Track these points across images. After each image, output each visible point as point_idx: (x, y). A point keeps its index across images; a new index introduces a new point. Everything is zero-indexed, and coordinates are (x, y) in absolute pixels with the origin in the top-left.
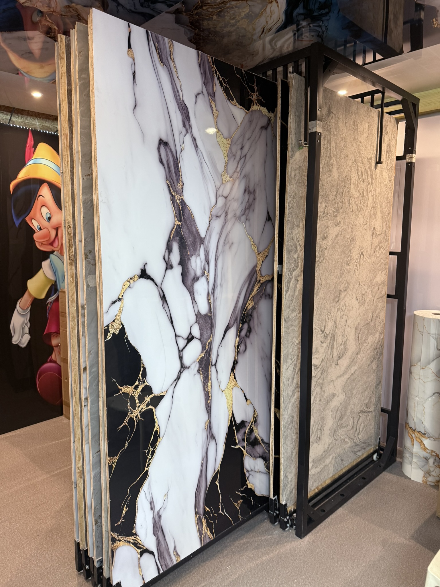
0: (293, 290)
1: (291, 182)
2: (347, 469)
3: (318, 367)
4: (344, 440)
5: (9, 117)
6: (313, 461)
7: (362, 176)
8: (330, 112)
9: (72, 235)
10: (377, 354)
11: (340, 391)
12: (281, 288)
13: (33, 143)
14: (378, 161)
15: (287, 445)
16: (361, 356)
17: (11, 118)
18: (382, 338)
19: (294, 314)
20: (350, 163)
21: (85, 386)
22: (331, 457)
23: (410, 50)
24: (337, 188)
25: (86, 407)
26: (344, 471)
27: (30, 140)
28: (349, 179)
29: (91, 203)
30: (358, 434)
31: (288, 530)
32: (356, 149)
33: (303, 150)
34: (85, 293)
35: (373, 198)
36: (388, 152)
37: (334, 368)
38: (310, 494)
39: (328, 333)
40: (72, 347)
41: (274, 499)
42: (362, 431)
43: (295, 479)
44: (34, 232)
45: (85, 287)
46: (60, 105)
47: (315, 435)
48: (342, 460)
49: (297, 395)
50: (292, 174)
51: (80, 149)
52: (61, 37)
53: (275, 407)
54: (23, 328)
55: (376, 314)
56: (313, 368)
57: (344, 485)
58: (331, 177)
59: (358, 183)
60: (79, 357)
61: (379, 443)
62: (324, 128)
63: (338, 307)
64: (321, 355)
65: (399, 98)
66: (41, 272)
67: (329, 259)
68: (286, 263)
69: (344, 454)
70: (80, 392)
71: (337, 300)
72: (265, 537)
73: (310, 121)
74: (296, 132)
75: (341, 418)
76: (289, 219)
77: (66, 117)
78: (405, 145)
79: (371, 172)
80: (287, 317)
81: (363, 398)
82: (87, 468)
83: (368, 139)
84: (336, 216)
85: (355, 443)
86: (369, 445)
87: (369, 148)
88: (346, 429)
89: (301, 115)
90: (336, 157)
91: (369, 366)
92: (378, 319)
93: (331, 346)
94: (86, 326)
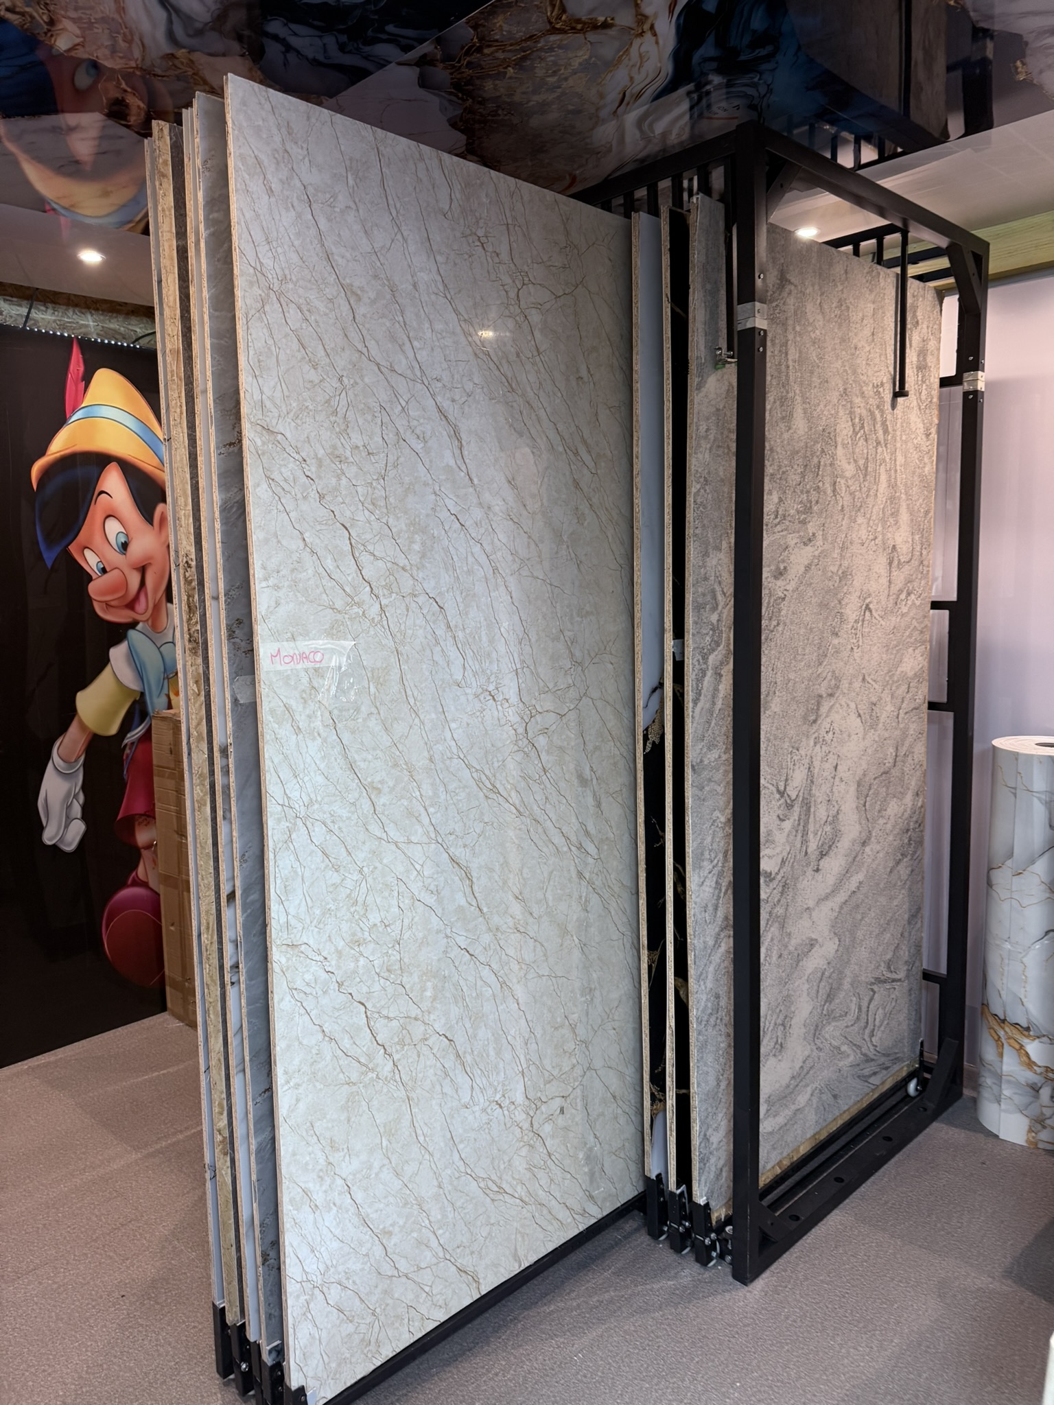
0: (709, 697)
1: (699, 445)
2: (846, 1117)
3: (774, 879)
4: (839, 1048)
5: (24, 311)
6: (768, 1101)
7: (862, 427)
8: (783, 280)
9: (195, 584)
10: (910, 844)
11: (826, 933)
12: (682, 695)
13: (82, 369)
14: (897, 390)
15: (706, 1064)
16: (872, 850)
17: (29, 313)
18: (919, 804)
19: (714, 755)
20: (834, 396)
21: (233, 938)
22: (809, 1090)
23: (962, 132)
24: (806, 457)
25: (236, 988)
26: (840, 1122)
27: (76, 364)
28: (832, 434)
29: (238, 510)
30: (872, 1035)
31: (714, 1265)
32: (846, 364)
33: (724, 370)
34: (229, 719)
35: (890, 477)
36: (922, 367)
37: (810, 878)
38: (764, 1180)
39: (794, 797)
40: (198, 845)
41: (679, 1192)
42: (879, 1027)
43: (728, 1143)
44: (90, 579)
45: (229, 706)
46: (160, 282)
47: (772, 1038)
48: (835, 1097)
49: (727, 944)
50: (701, 428)
51: (210, 384)
52: (160, 127)
53: (676, 974)
54: (69, 807)
55: (905, 748)
56: (762, 880)
57: (842, 1157)
58: (791, 431)
59: (854, 444)
60: (217, 868)
61: (921, 1054)
62: (772, 319)
63: (816, 735)
64: (778, 850)
65: (943, 242)
66: (107, 672)
67: (792, 623)
68: (693, 635)
69: (840, 1082)
70: (221, 951)
71: (813, 718)
72: (661, 1284)
73: (740, 303)
74: (707, 330)
75: (830, 998)
76: (697, 531)
77: (175, 311)
78: (958, 351)
79: (882, 416)
80: (698, 761)
81: (881, 949)
82: (239, 1131)
83: (873, 340)
84: (804, 522)
85: (865, 1055)
86: (897, 1060)
87: (877, 361)
88: (842, 1024)
89: (719, 290)
90: (801, 384)
91: (891, 872)
92: (910, 758)
93: (802, 828)
94: (232, 795)
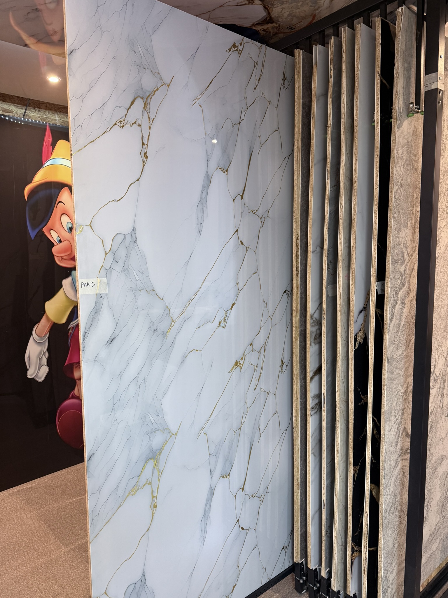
0: (398, 317)
1: (398, 163)
5: (23, 111)
13: (51, 140)
15: (388, 536)
19: (399, 352)
22: (438, 540)
27: (48, 138)
37: (444, 421)
39: (438, 375)
44: (53, 245)
50: (399, 151)
53: (371, 482)
54: (41, 359)
66: (61, 292)
68: (391, 279)
73: (426, 75)
74: (404, 92)
76: (396, 215)
80: (391, 356)
89: (411, 69)
93: (441, 392)
